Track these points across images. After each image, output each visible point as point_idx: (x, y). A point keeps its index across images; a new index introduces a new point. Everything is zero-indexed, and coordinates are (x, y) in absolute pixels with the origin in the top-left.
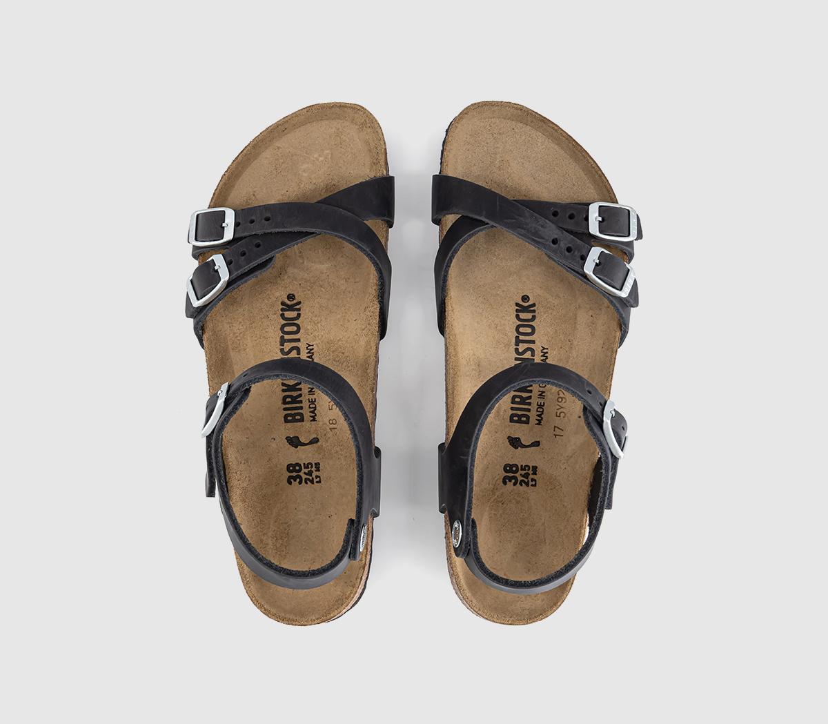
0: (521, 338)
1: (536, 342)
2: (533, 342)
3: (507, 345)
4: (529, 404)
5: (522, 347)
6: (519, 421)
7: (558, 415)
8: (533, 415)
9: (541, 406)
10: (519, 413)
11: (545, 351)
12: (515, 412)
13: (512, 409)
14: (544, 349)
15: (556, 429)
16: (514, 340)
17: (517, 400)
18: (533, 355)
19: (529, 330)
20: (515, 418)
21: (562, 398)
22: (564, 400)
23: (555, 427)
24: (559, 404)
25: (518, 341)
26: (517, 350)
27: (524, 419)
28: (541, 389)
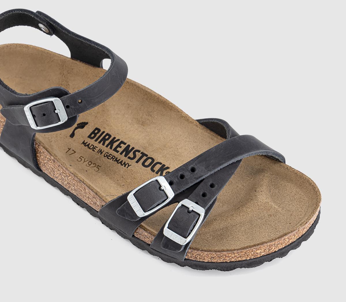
0: (145, 158)
1: (136, 163)
2: (137, 162)
3: (145, 148)
4: (100, 142)
5: (138, 155)
6: (93, 132)
7: (81, 158)
8: (92, 142)
9: (94, 148)
10: (98, 135)
11: (127, 166)
12: (100, 133)
13: (104, 132)
14: (129, 166)
15: (74, 152)
16: (146, 153)
17: (107, 137)
18: (129, 158)
19: (147, 164)
20: (96, 131)
21: (90, 165)
22: (88, 165)
23: (75, 152)
24: (88, 162)
25: (143, 154)
26: (139, 151)
27: (93, 135)
28: (104, 153)
